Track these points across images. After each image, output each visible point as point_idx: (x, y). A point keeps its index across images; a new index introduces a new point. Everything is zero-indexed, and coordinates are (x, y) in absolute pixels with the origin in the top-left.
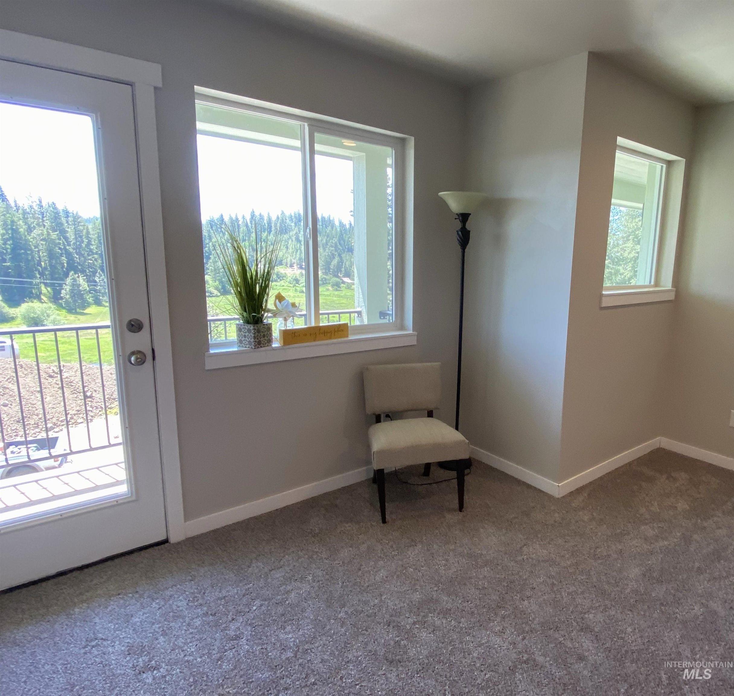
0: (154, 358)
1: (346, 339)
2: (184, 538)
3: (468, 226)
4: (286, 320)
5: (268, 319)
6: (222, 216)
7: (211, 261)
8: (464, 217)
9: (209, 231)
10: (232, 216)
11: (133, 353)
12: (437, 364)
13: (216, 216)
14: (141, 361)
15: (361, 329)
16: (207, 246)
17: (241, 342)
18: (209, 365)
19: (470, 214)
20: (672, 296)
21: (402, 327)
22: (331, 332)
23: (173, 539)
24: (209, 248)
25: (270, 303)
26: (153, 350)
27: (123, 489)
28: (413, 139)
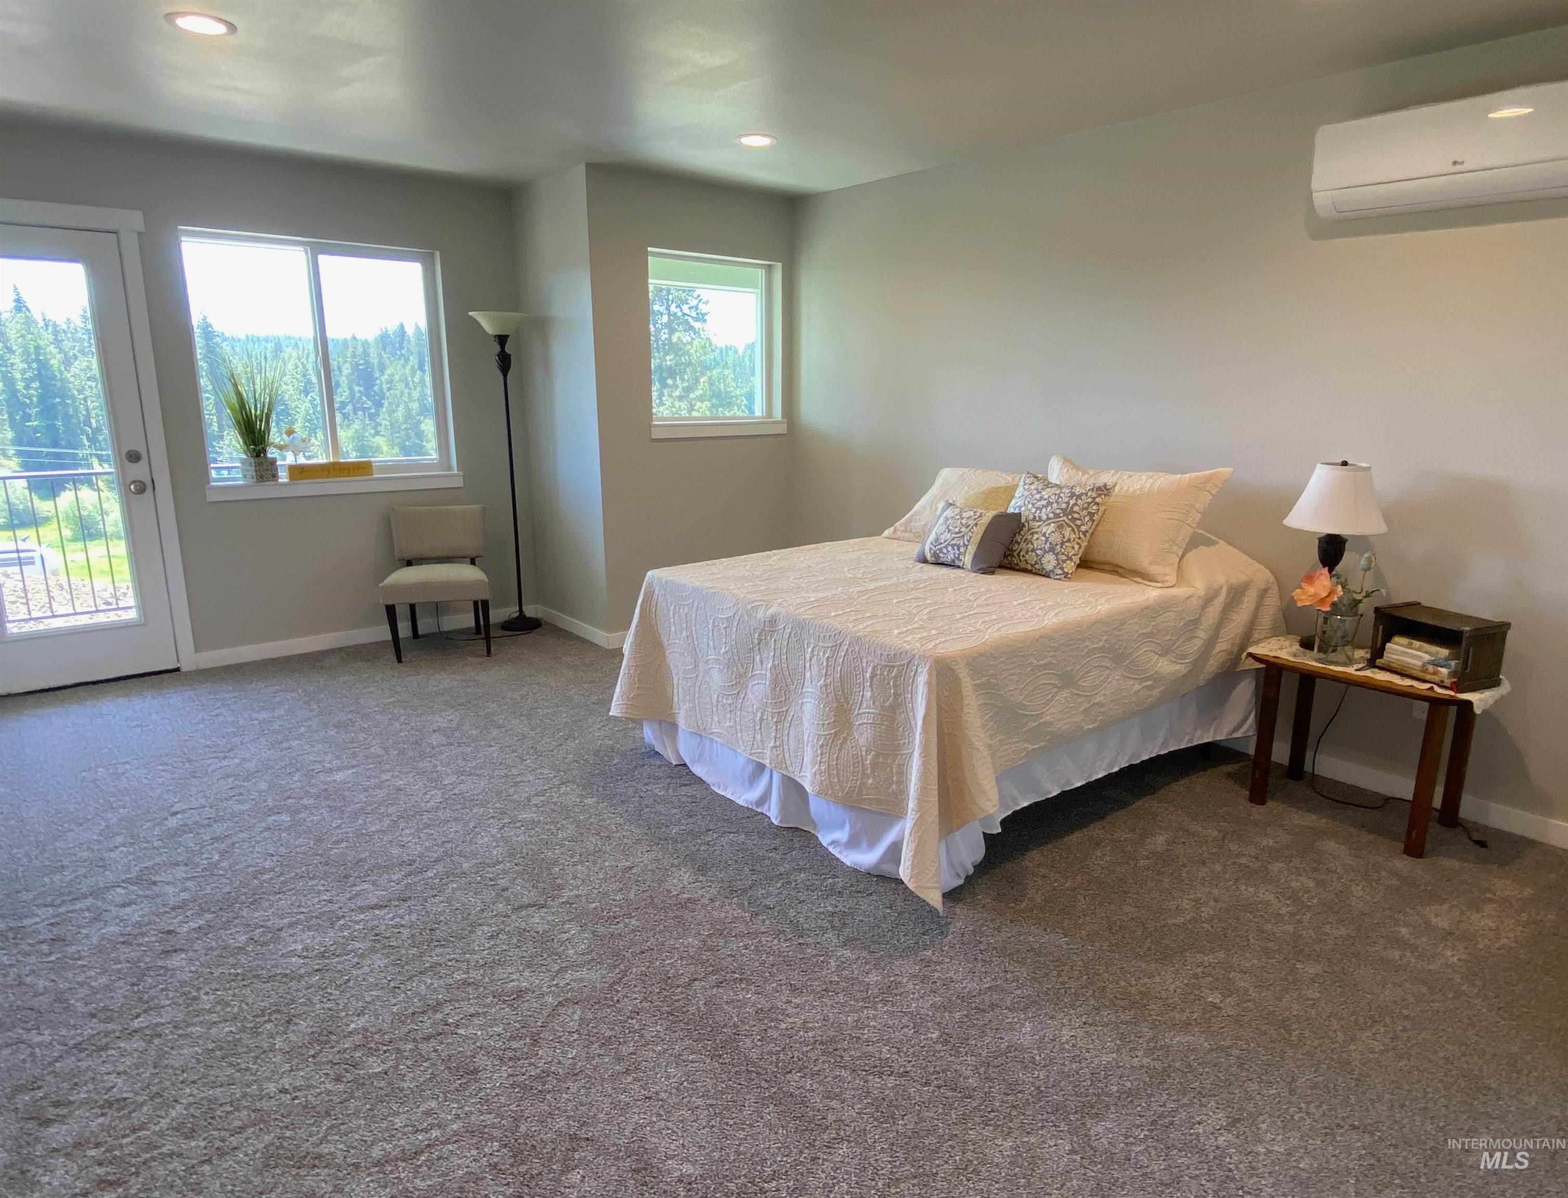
0: (154, 489)
1: (370, 477)
2: (194, 668)
3: (508, 349)
4: (295, 455)
5: (272, 453)
6: (402, 326)
7: (384, 410)
8: (502, 340)
9: (380, 355)
10: (420, 326)
11: (134, 482)
12: (476, 507)
13: (392, 327)
14: (141, 489)
15: (386, 468)
16: (378, 382)
17: (245, 476)
18: (212, 497)
19: (507, 336)
20: (783, 429)
21: (450, 468)
22: (349, 469)
23: (183, 669)
24: (381, 386)
25: (275, 436)
26: (153, 480)
27: (132, 615)
28: (438, 253)
